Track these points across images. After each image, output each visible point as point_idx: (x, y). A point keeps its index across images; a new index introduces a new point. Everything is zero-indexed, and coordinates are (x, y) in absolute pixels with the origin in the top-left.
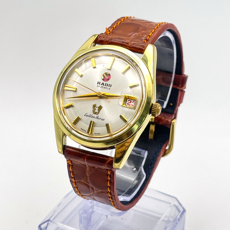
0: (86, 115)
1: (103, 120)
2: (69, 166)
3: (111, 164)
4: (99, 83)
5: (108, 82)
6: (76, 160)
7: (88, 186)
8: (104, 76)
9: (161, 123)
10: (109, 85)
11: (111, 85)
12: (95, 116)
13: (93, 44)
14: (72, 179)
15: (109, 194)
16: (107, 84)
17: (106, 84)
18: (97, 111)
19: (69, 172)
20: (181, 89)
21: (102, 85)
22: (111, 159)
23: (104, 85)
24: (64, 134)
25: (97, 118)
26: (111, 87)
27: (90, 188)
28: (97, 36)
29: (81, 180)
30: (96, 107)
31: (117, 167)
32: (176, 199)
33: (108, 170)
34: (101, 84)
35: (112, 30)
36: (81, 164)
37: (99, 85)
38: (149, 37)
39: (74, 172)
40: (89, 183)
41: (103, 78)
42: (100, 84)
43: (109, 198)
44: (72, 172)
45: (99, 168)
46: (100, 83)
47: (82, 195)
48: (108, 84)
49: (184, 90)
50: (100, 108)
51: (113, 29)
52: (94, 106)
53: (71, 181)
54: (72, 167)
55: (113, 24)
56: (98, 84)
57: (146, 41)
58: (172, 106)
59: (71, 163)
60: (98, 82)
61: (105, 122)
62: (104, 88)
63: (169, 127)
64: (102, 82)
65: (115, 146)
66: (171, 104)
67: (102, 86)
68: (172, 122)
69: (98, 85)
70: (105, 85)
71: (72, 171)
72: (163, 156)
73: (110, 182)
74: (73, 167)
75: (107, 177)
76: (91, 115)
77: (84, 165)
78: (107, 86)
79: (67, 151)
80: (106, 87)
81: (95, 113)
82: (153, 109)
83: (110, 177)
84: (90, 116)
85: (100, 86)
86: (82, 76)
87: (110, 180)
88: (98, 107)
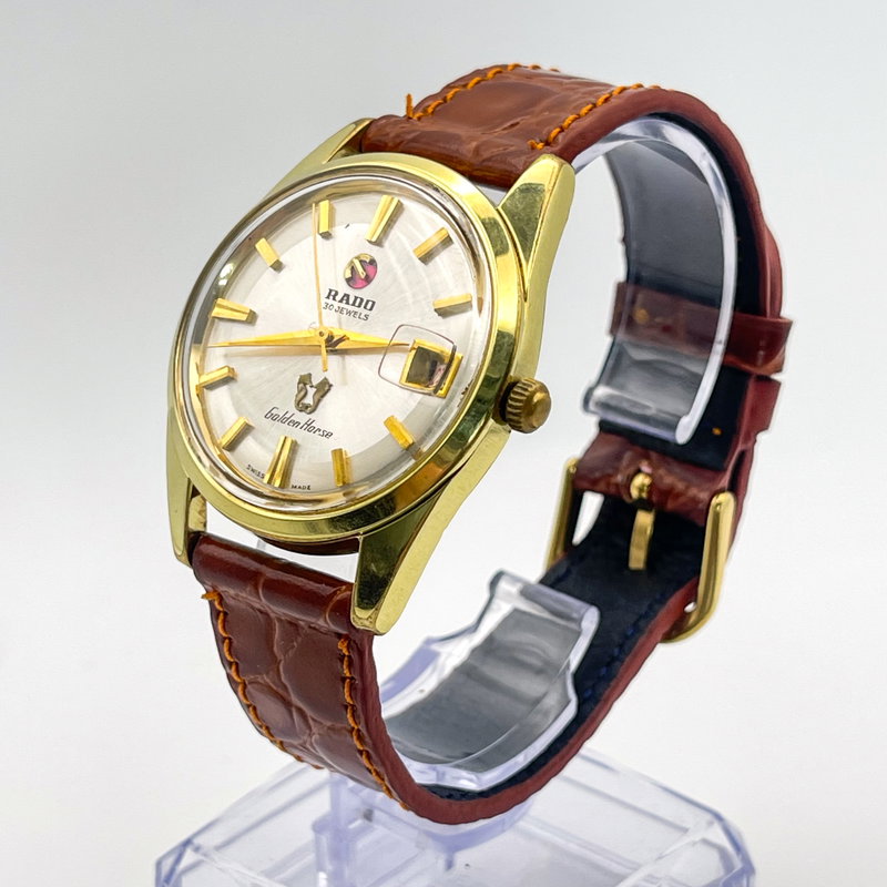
0: (271, 416)
1: (329, 435)
2: (215, 614)
3: (343, 610)
4: (333, 293)
5: (366, 293)
6: (232, 592)
7: (288, 704)
9: (671, 505)
10: (368, 301)
11: (374, 303)
12: (302, 417)
13: (343, 151)
14: (230, 668)
15: (355, 737)
16: (359, 300)
17: (356, 298)
18: (309, 400)
19: (220, 640)
20: (762, 372)
21: (341, 301)
22: (345, 590)
23: (347, 303)
24: (194, 488)
25: (309, 427)
26: (371, 309)
27: (294, 710)
28: (367, 123)
29: (260, 674)
30: (308, 386)
31: (367, 623)
32: (718, 817)
33: (339, 636)
34: (338, 298)
35: (437, 106)
36: (253, 608)
37: (330, 301)
38: (558, 130)
39: (235, 642)
40: (285, 688)
41: (348, 275)
42: (334, 299)
43: (358, 756)
44: (227, 641)
45: (310, 627)
46: (337, 293)
47: (281, 743)
48: (362, 300)
49: (776, 377)
50: (324, 388)
51: (440, 104)
52: (304, 381)
53: (229, 676)
54: (224, 621)
55: (449, 87)
56: (328, 297)
57: (540, 146)
58: (717, 436)
59: (220, 603)
60: (331, 291)
61: (333, 444)
62: (349, 313)
63: (701, 524)
64: (343, 289)
65: (360, 538)
66: (717, 432)
67: (343, 305)
68: (715, 501)
69: (327, 301)
70: (353, 304)
71: (224, 635)
72: (669, 637)
73: (352, 688)
74: (229, 617)
75: (339, 664)
76: (288, 415)
77: (261, 612)
78: (359, 306)
79: (199, 549)
80: (356, 309)
81: (303, 408)
82: (513, 399)
83: (350, 666)
84: (283, 420)
85: (336, 304)
86: (278, 266)
87: (352, 678)
88: (314, 384)
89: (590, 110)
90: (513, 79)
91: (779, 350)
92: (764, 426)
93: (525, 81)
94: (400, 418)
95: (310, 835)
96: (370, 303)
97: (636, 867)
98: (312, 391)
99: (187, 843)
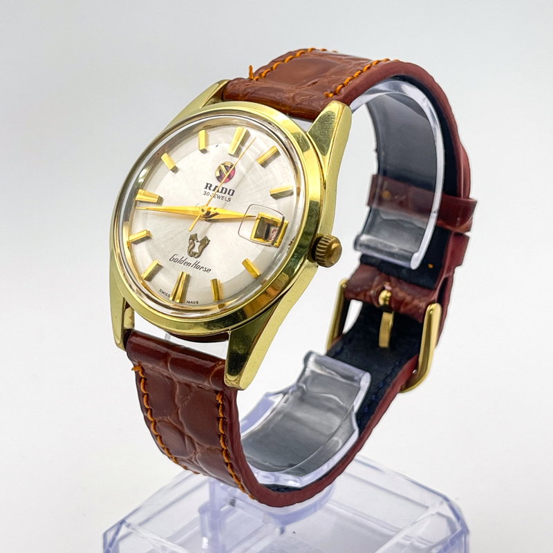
0: (173, 259)
1: (208, 270)
2: (138, 380)
3: (219, 376)
4: (209, 186)
5: (229, 185)
6: (150, 366)
7: (182, 434)
8: (220, 171)
10: (230, 190)
11: (234, 191)
12: (192, 260)
14: (147, 412)
15: (224, 455)
17: (223, 188)
18: (196, 250)
19: (141, 395)
20: (458, 230)
21: (214, 190)
22: (221, 364)
23: (218, 191)
24: (127, 303)
25: (197, 266)
26: (232, 195)
27: (186, 438)
28: (226, 82)
29: (166, 416)
30: (195, 241)
31: (235, 384)
33: (217, 392)
34: (212, 188)
35: (267, 72)
36: (162, 375)
37: (207, 190)
38: (341, 86)
39: (151, 396)
40: (181, 424)
41: (218, 174)
42: (210, 189)
43: (225, 466)
44: (146, 396)
45: (198, 387)
46: (211, 185)
47: (176, 458)
48: (226, 189)
49: (467, 234)
50: (205, 243)
51: (269, 71)
52: (193, 238)
53: (146, 418)
54: (145, 384)
55: (274, 61)
56: (206, 188)
57: (331, 95)
58: (431, 269)
59: (143, 373)
60: (207, 184)
61: (211, 276)
62: (219, 197)
63: (420, 321)
64: (215, 183)
65: (229, 333)
66: (431, 266)
67: (215, 192)
68: (429, 308)
69: (206, 190)
70: (221, 192)
71: (144, 392)
73: (224, 424)
74: (148, 381)
75: (216, 409)
76: (183, 259)
77: (167, 377)
78: (225, 193)
79: (130, 340)
80: (223, 195)
82: (319, 248)
83: (223, 411)
84: (180, 262)
85: (211, 192)
86: (175, 170)
87: (224, 418)
88: (199, 240)
89: (360, 74)
90: (312, 57)
91: (469, 218)
92: (459, 263)
93: (318, 58)
94: (251, 260)
95: (197, 515)
96: (232, 191)
97: (398, 531)
98: (197, 244)
99: (122, 522)
